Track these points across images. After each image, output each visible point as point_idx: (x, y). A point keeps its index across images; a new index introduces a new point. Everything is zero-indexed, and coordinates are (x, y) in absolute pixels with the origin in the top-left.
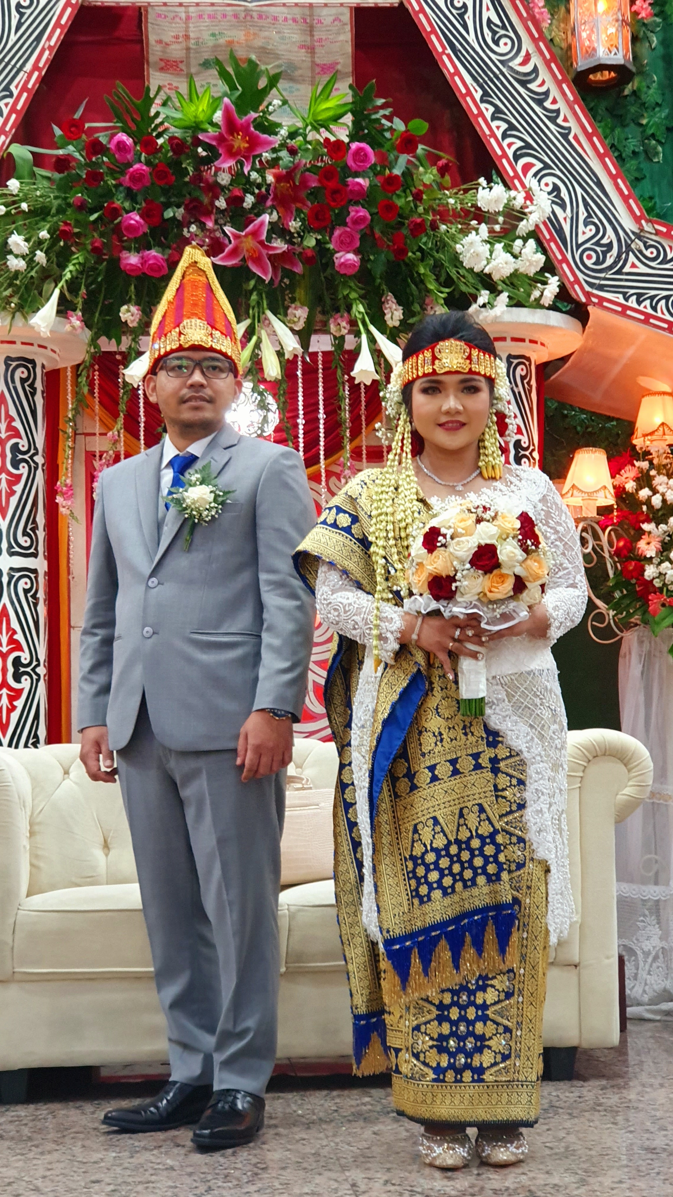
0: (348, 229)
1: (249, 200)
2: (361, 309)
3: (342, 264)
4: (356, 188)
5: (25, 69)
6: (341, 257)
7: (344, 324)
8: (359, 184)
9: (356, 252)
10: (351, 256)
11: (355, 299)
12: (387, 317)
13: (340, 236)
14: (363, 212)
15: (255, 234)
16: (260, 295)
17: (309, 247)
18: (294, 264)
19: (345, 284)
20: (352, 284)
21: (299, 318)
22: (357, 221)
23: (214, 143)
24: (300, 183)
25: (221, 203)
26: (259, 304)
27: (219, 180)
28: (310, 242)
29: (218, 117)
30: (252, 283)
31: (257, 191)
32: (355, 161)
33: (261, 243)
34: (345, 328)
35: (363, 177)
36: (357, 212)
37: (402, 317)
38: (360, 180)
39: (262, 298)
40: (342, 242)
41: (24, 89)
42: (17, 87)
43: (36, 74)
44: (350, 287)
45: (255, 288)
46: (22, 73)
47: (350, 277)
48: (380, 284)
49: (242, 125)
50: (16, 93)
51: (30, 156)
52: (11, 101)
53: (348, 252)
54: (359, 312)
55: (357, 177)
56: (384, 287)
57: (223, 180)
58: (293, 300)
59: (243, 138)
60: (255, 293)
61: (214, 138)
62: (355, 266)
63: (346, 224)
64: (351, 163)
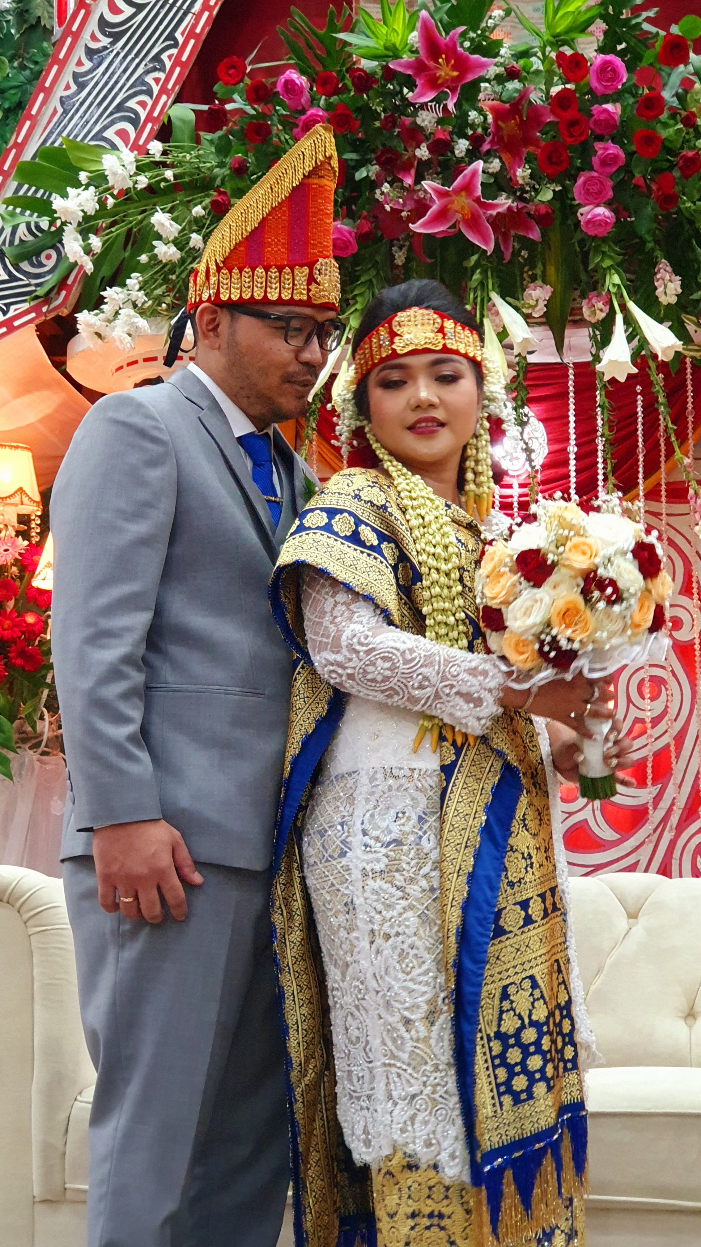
0: (595, 174)
1: (462, 146)
2: (616, 279)
3: (589, 222)
4: (602, 117)
5: (193, 11)
6: (588, 213)
7: (600, 305)
8: (606, 110)
9: (609, 204)
10: (602, 211)
11: (609, 268)
12: (659, 292)
13: (585, 183)
14: (614, 149)
15: (468, 188)
16: (484, 273)
17: (543, 202)
18: (529, 228)
19: (597, 250)
20: (605, 249)
21: (537, 301)
22: (607, 161)
23: (409, 72)
24: (527, 118)
25: (423, 152)
26: (483, 285)
27: (419, 121)
28: (547, 195)
29: (414, 37)
30: (474, 258)
31: (470, 132)
32: (599, 80)
33: (477, 201)
34: (601, 310)
35: (614, 102)
36: (606, 149)
37: (680, 291)
38: (609, 107)
39: (487, 278)
40: (588, 192)
41: (191, 34)
42: (182, 34)
43: (206, 14)
44: (604, 253)
45: (477, 265)
46: (190, 15)
47: (604, 240)
48: (653, 250)
49: (446, 45)
50: (181, 40)
51: (192, 116)
52: (174, 51)
53: (598, 205)
54: (614, 285)
55: (607, 102)
56: (658, 253)
57: (423, 121)
58: (533, 279)
59: (447, 61)
60: (478, 271)
61: (409, 65)
62: (606, 223)
63: (592, 169)
64: (595, 84)
